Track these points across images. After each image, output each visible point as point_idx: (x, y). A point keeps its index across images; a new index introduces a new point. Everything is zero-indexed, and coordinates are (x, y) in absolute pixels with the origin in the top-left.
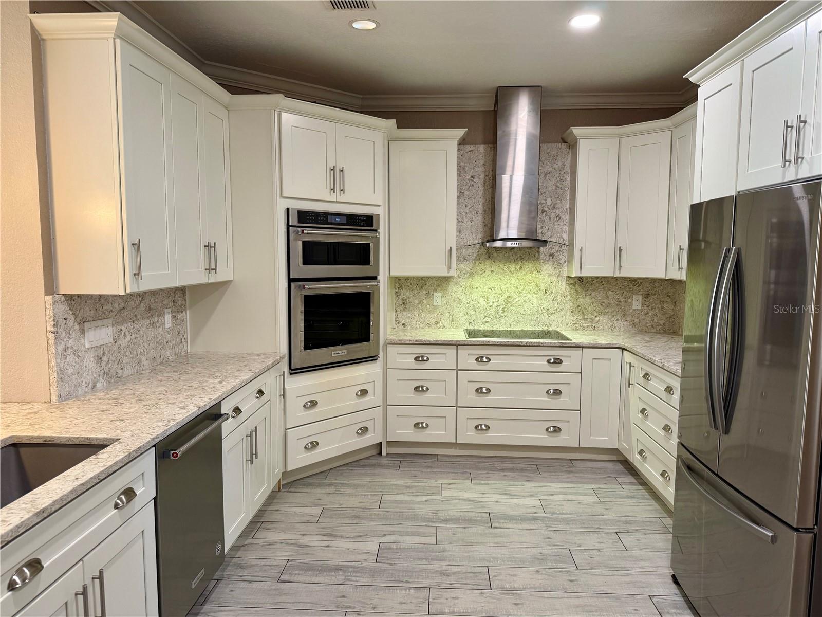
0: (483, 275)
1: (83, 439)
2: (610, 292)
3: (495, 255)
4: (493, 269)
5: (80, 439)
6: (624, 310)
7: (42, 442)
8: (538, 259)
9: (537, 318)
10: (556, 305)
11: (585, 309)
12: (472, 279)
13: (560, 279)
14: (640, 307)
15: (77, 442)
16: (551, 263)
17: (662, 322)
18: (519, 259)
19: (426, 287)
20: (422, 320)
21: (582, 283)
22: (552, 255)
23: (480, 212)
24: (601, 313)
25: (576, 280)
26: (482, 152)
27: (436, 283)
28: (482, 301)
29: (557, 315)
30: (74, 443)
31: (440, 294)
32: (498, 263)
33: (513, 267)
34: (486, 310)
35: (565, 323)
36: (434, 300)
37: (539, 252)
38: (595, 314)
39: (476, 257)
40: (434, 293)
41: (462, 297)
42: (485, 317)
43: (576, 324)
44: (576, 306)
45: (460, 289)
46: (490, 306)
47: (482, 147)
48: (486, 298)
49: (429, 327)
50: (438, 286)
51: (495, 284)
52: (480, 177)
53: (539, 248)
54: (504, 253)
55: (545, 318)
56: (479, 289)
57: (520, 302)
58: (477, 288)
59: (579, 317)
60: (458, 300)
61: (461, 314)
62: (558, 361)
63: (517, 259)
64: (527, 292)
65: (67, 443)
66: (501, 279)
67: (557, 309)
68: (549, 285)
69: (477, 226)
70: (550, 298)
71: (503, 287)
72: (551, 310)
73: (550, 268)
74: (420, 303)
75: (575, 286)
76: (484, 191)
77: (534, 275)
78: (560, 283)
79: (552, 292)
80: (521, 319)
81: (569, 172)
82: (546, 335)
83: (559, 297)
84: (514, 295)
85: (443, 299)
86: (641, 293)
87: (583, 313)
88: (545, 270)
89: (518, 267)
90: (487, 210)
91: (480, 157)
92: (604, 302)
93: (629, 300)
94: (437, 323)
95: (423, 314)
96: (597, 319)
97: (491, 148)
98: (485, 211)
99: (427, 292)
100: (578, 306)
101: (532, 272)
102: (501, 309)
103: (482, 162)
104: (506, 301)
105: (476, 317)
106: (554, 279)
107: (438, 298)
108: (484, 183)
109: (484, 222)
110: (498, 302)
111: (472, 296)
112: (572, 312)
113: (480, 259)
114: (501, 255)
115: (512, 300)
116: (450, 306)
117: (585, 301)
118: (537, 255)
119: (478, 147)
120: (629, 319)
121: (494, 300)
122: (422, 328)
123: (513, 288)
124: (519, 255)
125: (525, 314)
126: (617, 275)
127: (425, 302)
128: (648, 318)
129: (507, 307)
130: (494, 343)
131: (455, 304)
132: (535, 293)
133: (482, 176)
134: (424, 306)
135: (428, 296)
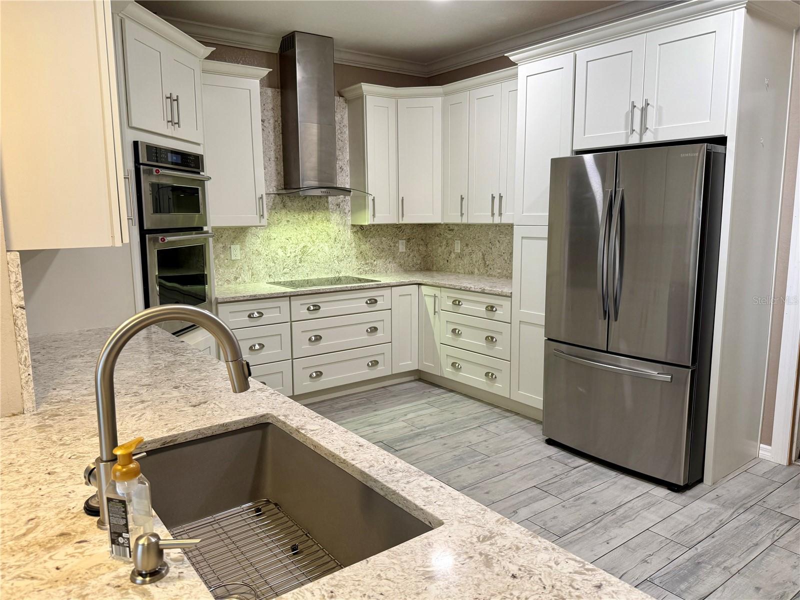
0: (280, 225)
1: (218, 427)
2: (384, 238)
3: (290, 204)
4: (288, 219)
5: (213, 428)
6: (393, 253)
7: (159, 447)
8: (327, 209)
9: (330, 265)
10: (344, 252)
11: (367, 254)
12: (270, 230)
13: (346, 228)
14: (404, 250)
15: (209, 433)
16: (338, 213)
17: (419, 262)
18: (311, 209)
19: (222, 240)
20: (219, 276)
21: (361, 231)
22: (338, 205)
23: (273, 159)
24: (378, 257)
25: (358, 228)
26: (270, 95)
27: (233, 235)
28: (280, 251)
29: (345, 261)
30: (205, 436)
31: (238, 247)
32: (292, 212)
33: (306, 216)
34: (284, 261)
35: (351, 269)
36: (232, 255)
37: (327, 202)
38: (374, 258)
39: (272, 207)
40: (232, 246)
41: (260, 249)
42: (284, 268)
43: (360, 268)
44: (359, 252)
45: (258, 240)
46: (289, 257)
47: (270, 90)
48: (284, 248)
49: (228, 284)
50: (235, 238)
51: (291, 234)
52: (270, 121)
53: (327, 198)
54: (297, 202)
55: (336, 265)
56: (276, 240)
57: (315, 251)
58: (275, 239)
59: (362, 262)
60: (257, 252)
61: (261, 267)
62: (373, 301)
63: (309, 209)
64: (320, 241)
65: (195, 438)
66: (296, 229)
67: (345, 256)
68: (338, 234)
69: (271, 174)
70: (339, 245)
71: (298, 237)
72: (341, 257)
73: (337, 217)
74: (217, 258)
75: (358, 234)
76: (275, 137)
77: (325, 224)
78: (346, 232)
79: (340, 240)
80: (317, 268)
81: (347, 125)
82: (337, 281)
83: (346, 244)
84: (309, 245)
85: (241, 252)
86: (404, 238)
87: (365, 258)
88: (334, 220)
89: (311, 216)
90: (279, 157)
91: (269, 101)
92: (379, 248)
93: (397, 245)
94: (236, 278)
95: (221, 270)
96: (375, 262)
97: (278, 92)
98: (277, 158)
99: (224, 245)
100: (361, 253)
101: (323, 222)
102: (298, 259)
103: (271, 106)
104: (302, 251)
105: (276, 268)
106: (341, 228)
107: (236, 251)
108: (275, 129)
109: (277, 170)
110: (295, 252)
111: (271, 247)
112: (357, 258)
113: (275, 208)
114: (295, 204)
115: (307, 250)
116: (250, 259)
117: (365, 247)
118: (326, 204)
119: (266, 90)
120: (397, 261)
121: (292, 251)
122: (221, 285)
123: (308, 238)
124: (311, 205)
125: (319, 263)
126: (401, 222)
127: (222, 256)
128: (410, 260)
129: (304, 257)
130: (324, 291)
131: (254, 257)
132: (326, 242)
133: (272, 121)
134: (222, 261)
135: (225, 249)
